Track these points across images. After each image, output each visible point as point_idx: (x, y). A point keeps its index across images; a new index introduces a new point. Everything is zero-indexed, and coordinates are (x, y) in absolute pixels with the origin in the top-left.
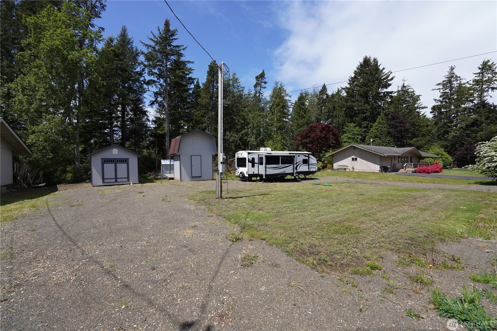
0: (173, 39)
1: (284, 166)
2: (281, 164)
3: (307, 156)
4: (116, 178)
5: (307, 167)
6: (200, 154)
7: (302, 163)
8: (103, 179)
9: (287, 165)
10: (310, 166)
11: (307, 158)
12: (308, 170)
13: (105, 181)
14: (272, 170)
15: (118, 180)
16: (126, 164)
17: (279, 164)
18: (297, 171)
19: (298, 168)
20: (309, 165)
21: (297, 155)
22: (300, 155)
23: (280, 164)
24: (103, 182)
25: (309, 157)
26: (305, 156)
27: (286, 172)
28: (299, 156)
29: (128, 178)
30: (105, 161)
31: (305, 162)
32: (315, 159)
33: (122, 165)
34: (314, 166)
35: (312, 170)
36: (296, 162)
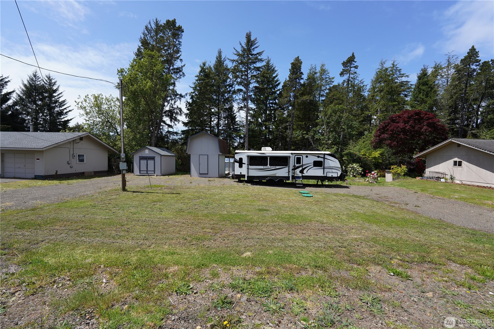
1: (274, 168)
2: (270, 165)
3: (322, 157)
4: (147, 171)
5: (322, 170)
6: (207, 154)
7: (313, 166)
8: (140, 171)
9: (278, 167)
10: (326, 170)
11: (322, 160)
12: (322, 175)
13: (141, 172)
14: (256, 172)
15: (149, 172)
16: (153, 161)
17: (267, 165)
18: (303, 175)
19: (305, 171)
20: (324, 168)
21: (304, 156)
23: (268, 165)
24: (140, 173)
25: (324, 158)
26: (319, 157)
27: (277, 175)
28: (307, 157)
29: (154, 171)
30: (142, 158)
31: (317, 164)
32: (337, 161)
33: (151, 162)
34: (334, 171)
35: (330, 175)
36: (301, 164)
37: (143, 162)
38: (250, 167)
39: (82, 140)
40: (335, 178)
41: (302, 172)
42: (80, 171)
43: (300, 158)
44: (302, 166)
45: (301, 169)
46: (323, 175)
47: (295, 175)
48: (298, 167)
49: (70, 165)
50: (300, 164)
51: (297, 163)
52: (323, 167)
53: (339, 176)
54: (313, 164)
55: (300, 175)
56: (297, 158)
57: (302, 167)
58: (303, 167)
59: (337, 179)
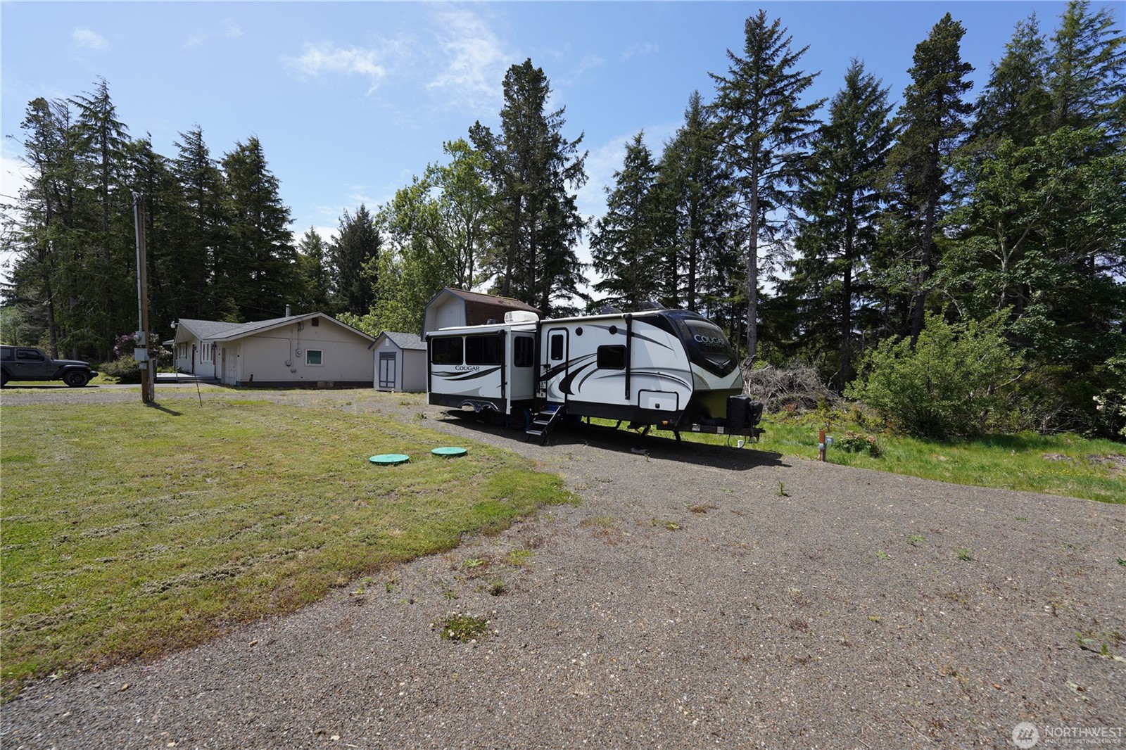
0: (777, 50)
2: (467, 363)
3: (622, 332)
4: (387, 381)
5: (622, 383)
7: (595, 366)
8: (380, 381)
9: (483, 368)
10: (637, 383)
11: (620, 340)
12: (622, 401)
13: (381, 384)
14: (445, 382)
15: (388, 384)
16: (393, 362)
17: (461, 363)
18: (570, 397)
19: (574, 385)
20: (628, 376)
21: (572, 330)
22: (584, 327)
23: (464, 363)
24: (380, 386)
25: (630, 333)
26: (613, 330)
27: (481, 394)
28: (579, 332)
29: (394, 382)
30: (382, 357)
31: (613, 358)
32: (675, 343)
33: (391, 363)
34: (665, 385)
35: (649, 403)
36: (564, 360)
37: (384, 362)
39: (317, 325)
40: (667, 414)
41: (565, 387)
42: (312, 380)
43: (561, 337)
44: (566, 366)
45: (562, 375)
46: (626, 403)
47: (549, 399)
48: (556, 371)
49: (290, 368)
50: (561, 358)
51: (553, 358)
52: (624, 371)
53: (682, 407)
54: (595, 358)
55: (560, 397)
56: (553, 337)
57: (567, 367)
58: (571, 370)
59: (680, 420)
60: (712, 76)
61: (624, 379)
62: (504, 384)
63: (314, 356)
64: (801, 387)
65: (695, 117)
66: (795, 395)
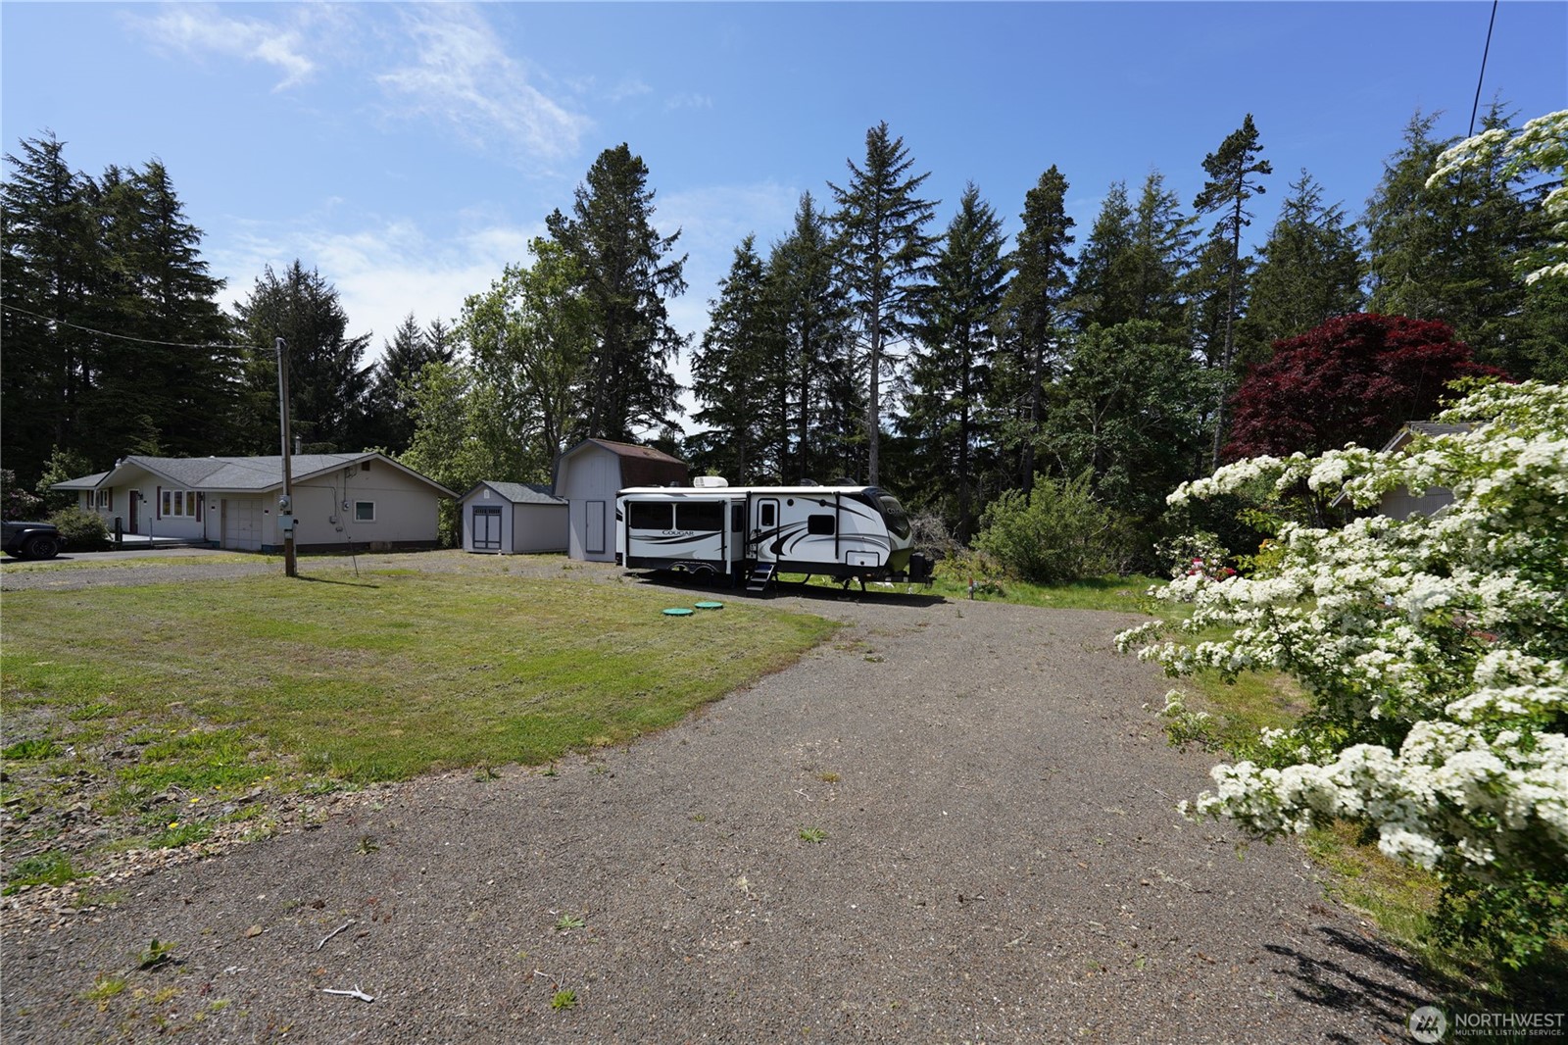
0: (899, 170)
1: (687, 537)
2: (678, 528)
3: (831, 505)
4: (487, 542)
5: (832, 546)
6: (603, 498)
7: (806, 531)
8: (474, 541)
9: (697, 533)
10: (845, 546)
11: (830, 511)
12: (833, 560)
13: (477, 545)
14: (648, 545)
15: (490, 545)
16: (498, 518)
17: (671, 528)
18: (781, 558)
19: (786, 547)
20: (837, 540)
21: (784, 501)
22: (795, 499)
23: (674, 529)
24: (474, 547)
25: (838, 507)
26: (823, 503)
27: (695, 556)
28: (790, 503)
29: (500, 542)
30: (479, 510)
31: (822, 526)
32: (877, 515)
33: (494, 520)
34: (868, 547)
35: (855, 561)
36: (775, 526)
37: (481, 519)
38: (634, 532)
39: (368, 469)
40: (870, 569)
41: (777, 548)
42: (362, 541)
43: (773, 506)
44: (778, 531)
45: (774, 539)
46: (836, 561)
47: (760, 559)
48: (768, 535)
49: (336, 526)
50: (772, 524)
51: (764, 524)
52: (834, 536)
53: (882, 563)
54: (806, 525)
55: (772, 558)
56: (764, 506)
57: (778, 533)
58: (782, 535)
59: (878, 573)
60: (830, 185)
61: (834, 542)
62: (723, 547)
63: (365, 509)
64: (929, 538)
65: (807, 225)
66: (923, 546)
